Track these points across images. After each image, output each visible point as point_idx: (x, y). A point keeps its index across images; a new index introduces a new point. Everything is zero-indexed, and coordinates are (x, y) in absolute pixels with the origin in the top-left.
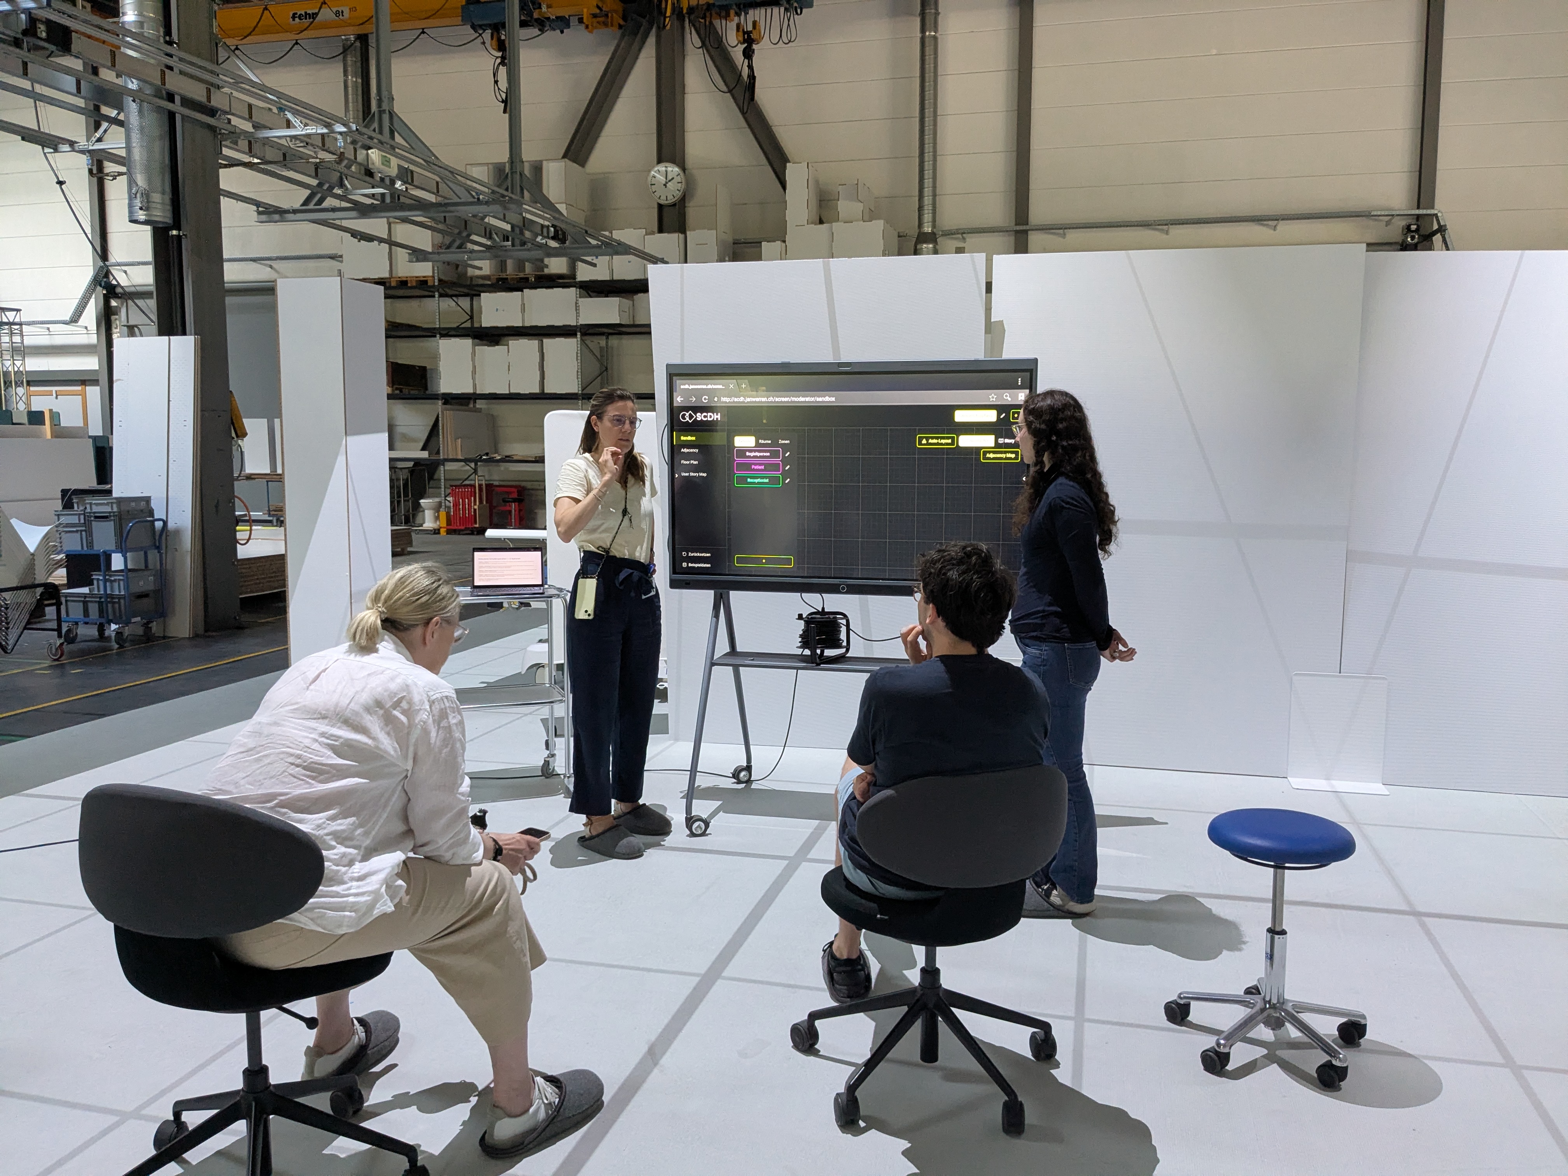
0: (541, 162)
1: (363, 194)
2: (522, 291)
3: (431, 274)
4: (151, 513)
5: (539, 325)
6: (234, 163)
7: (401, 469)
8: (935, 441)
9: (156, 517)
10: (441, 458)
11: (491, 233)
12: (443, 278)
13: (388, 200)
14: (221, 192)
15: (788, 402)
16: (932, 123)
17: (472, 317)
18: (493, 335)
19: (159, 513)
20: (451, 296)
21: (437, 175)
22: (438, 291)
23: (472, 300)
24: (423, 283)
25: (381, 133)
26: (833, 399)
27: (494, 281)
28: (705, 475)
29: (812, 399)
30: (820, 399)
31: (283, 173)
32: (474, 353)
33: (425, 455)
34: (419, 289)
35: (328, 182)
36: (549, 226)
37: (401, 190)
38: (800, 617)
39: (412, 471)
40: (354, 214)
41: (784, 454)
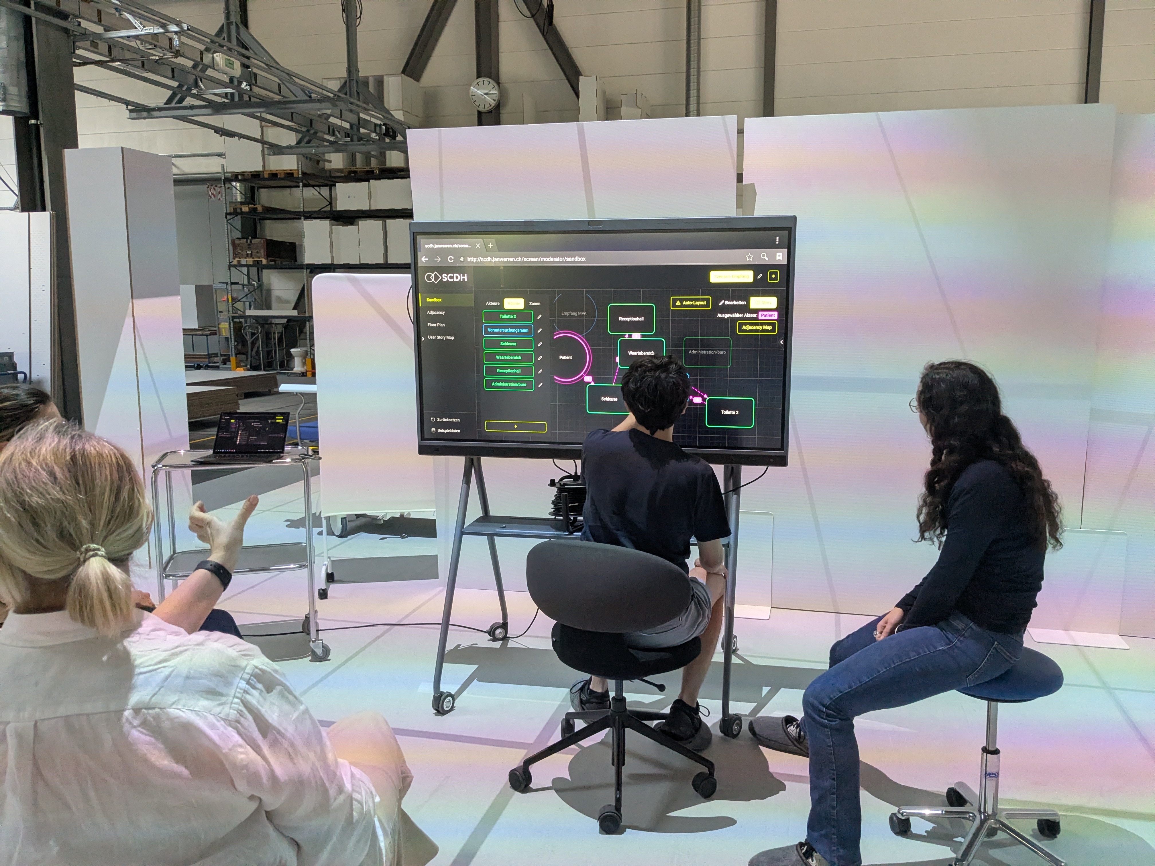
0: (382, 77)
1: (215, 94)
2: (369, 182)
3: (296, 168)
4: (14, 367)
5: (383, 208)
6: (86, 62)
7: (276, 324)
8: (689, 303)
9: (19, 370)
10: (307, 315)
11: (334, 131)
12: (305, 171)
13: (236, 99)
14: (76, 86)
15: (537, 262)
16: (696, 44)
17: (331, 203)
18: (348, 217)
19: (22, 366)
20: (313, 186)
21: (277, 77)
22: (302, 182)
23: (331, 190)
24: (289, 175)
25: (229, 40)
26: (584, 259)
27: (346, 174)
28: (452, 338)
29: (562, 259)
30: (571, 259)
31: (143, 75)
32: (331, 232)
33: (295, 313)
34: (287, 180)
35: (187, 84)
36: (381, 124)
37: (246, 90)
38: (553, 483)
39: (286, 327)
40: (208, 111)
41: (536, 317)
